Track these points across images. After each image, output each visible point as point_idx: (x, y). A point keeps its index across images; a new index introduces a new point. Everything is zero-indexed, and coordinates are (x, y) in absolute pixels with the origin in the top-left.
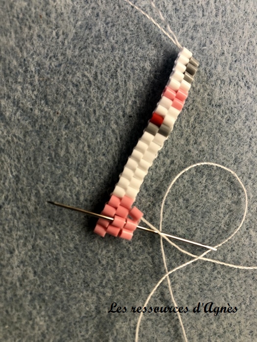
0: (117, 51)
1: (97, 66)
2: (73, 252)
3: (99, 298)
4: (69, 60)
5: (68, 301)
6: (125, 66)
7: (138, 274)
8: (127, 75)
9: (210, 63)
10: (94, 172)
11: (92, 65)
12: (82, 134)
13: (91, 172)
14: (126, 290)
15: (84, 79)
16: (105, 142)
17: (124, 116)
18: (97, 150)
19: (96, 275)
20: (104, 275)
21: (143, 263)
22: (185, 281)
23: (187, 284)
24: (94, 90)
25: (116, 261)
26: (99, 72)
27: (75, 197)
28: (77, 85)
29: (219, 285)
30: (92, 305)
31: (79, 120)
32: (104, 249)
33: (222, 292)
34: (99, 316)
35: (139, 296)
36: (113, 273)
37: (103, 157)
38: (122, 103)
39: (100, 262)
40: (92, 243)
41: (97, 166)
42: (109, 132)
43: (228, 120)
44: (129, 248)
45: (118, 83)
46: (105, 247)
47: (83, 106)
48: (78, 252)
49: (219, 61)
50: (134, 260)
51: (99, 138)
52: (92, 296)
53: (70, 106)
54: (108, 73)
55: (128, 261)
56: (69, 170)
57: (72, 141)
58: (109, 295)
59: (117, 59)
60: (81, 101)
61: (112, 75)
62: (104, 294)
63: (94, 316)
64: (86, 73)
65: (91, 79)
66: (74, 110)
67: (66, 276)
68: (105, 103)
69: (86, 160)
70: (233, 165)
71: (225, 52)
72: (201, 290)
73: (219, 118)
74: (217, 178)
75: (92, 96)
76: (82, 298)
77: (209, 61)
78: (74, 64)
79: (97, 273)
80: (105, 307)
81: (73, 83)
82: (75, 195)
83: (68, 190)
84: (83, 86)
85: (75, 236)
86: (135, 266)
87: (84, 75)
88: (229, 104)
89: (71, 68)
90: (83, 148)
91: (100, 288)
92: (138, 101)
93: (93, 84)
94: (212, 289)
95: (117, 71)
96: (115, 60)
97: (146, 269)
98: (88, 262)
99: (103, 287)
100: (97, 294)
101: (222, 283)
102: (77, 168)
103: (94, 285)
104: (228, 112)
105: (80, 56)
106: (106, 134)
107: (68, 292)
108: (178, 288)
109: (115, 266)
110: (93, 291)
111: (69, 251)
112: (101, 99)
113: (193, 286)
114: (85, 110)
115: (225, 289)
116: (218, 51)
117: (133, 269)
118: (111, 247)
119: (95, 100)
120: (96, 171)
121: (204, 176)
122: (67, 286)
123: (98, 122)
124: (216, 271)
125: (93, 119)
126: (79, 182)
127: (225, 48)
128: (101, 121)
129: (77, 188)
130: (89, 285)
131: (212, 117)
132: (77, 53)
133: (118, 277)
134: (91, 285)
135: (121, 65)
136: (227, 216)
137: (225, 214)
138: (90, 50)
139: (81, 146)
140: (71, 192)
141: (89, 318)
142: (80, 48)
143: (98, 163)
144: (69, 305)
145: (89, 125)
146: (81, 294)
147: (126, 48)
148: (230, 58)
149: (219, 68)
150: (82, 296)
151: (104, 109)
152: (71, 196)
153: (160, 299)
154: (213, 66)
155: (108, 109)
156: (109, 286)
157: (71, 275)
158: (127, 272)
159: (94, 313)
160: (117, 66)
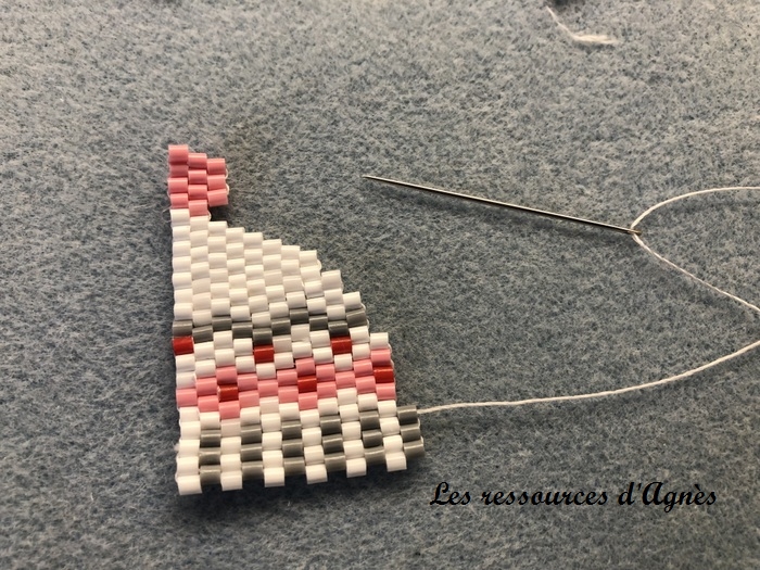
2: (608, 545)
5: (688, 543)
13: (472, 536)
14: (654, 443)
25: (611, 468)
26: (295, 545)
27: (518, 557)
44: (587, 448)
48: (605, 537)
50: (606, 436)
51: (411, 528)
55: (609, 445)
68: (347, 525)
82: (514, 556)
85: (580, 546)
86: (614, 432)
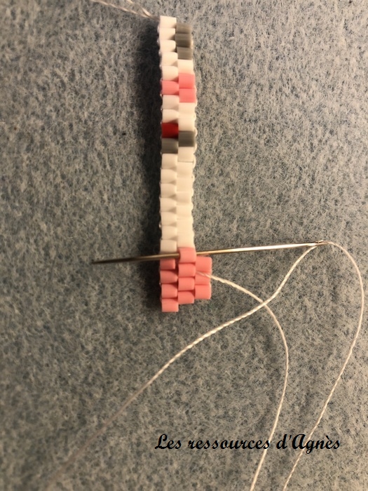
0: (104, 41)
1: (73, 61)
2: (42, 334)
3: (83, 402)
4: (32, 51)
5: (36, 407)
6: (116, 63)
7: (141, 364)
8: (120, 75)
9: (240, 60)
10: (71, 214)
11: (66, 59)
12: (52, 159)
13: (66, 216)
14: (124, 388)
15: (55, 79)
16: (88, 170)
17: (115, 134)
18: (75, 182)
19: (78, 367)
20: (90, 367)
21: (149, 347)
22: (211, 373)
23: (214, 377)
24: (69, 96)
25: (108, 346)
26: (76, 69)
27: (43, 252)
28: (44, 89)
29: (261, 380)
30: (72, 412)
31: (48, 139)
32: (89, 329)
33: (265, 388)
34: (84, 429)
35: (144, 396)
36: (103, 363)
37: (84, 193)
38: (112, 114)
39: (83, 347)
40: (71, 320)
41: (76, 205)
42: (92, 156)
43: (268, 142)
44: (127, 325)
45: (106, 86)
46: (90, 325)
47: (54, 117)
48: (50, 332)
49: (254, 57)
51: (78, 166)
52: (73, 398)
53: (33, 118)
54: (91, 71)
55: (126, 346)
56: (33, 211)
57: (36, 169)
58: (97, 396)
59: (104, 52)
60: (51, 111)
61: (97, 75)
62: (91, 395)
63: (77, 428)
64: (57, 70)
65: (66, 80)
66: (40, 123)
67: (32, 369)
68: (86, 114)
69: (59, 197)
70: (276, 206)
71: (262, 46)
72: (236, 386)
73: (255, 138)
74: (253, 224)
75: (67, 104)
76: (58, 402)
77: (238, 57)
78: (40, 56)
79: (80, 365)
80: (92, 416)
81: (38, 86)
82: (44, 249)
83: (32, 241)
84: (53, 90)
85: (45, 309)
86: (137, 352)
87: (54, 74)
88: (269, 119)
89: (35, 63)
90: (54, 179)
91: (85, 385)
92: (135, 112)
93: (68, 86)
94: (251, 384)
95: (104, 69)
96: (101, 54)
97: (153, 357)
98: (65, 347)
99: (89, 384)
100: (81, 395)
101: (265, 376)
102: (46, 210)
103: (75, 383)
104: (267, 130)
105: (48, 45)
106: (89, 159)
107: (35, 393)
108: (201, 383)
109: (106, 353)
110: (74, 391)
111: (36, 332)
112: (81, 107)
113: (224, 381)
114: (56, 124)
115: (270, 384)
116: (252, 43)
117: (133, 357)
118: (100, 325)
119: (72, 110)
120: (74, 214)
121: (235, 222)
122: (33, 384)
123: (77, 142)
124: (257, 359)
125: (68, 138)
126: (49, 229)
127: (262, 40)
128: (81, 140)
129: (46, 239)
130: (67, 382)
131: (245, 137)
132: (43, 41)
133: (111, 369)
134: (70, 382)
135: (110, 60)
136: (270, 279)
137: (266, 276)
138: (63, 37)
139: (51, 176)
140: (37, 245)
141: (69, 432)
142: (47, 33)
143: (78, 201)
144: (39, 414)
145: (63, 145)
146: (56, 396)
147: (117, 37)
148: (269, 54)
149: (254, 67)
150: (58, 399)
151: (86, 122)
152: (37, 250)
153: (176, 401)
154: (245, 64)
155: (90, 123)
156: (98, 383)
157: (40, 367)
158: (125, 362)
159: (75, 424)
160: (105, 62)
